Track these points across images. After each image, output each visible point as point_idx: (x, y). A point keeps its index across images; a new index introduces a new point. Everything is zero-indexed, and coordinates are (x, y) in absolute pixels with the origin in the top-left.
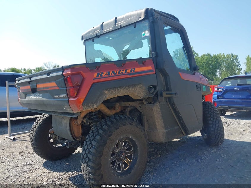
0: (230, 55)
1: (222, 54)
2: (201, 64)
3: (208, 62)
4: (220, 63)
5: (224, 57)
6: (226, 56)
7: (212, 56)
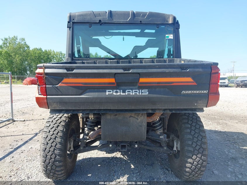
0: (59, 52)
1: (52, 51)
2: (33, 57)
3: (39, 57)
4: (51, 59)
5: (54, 54)
6: (55, 53)
7: (44, 51)
